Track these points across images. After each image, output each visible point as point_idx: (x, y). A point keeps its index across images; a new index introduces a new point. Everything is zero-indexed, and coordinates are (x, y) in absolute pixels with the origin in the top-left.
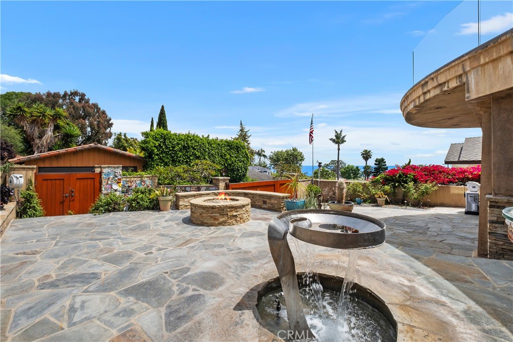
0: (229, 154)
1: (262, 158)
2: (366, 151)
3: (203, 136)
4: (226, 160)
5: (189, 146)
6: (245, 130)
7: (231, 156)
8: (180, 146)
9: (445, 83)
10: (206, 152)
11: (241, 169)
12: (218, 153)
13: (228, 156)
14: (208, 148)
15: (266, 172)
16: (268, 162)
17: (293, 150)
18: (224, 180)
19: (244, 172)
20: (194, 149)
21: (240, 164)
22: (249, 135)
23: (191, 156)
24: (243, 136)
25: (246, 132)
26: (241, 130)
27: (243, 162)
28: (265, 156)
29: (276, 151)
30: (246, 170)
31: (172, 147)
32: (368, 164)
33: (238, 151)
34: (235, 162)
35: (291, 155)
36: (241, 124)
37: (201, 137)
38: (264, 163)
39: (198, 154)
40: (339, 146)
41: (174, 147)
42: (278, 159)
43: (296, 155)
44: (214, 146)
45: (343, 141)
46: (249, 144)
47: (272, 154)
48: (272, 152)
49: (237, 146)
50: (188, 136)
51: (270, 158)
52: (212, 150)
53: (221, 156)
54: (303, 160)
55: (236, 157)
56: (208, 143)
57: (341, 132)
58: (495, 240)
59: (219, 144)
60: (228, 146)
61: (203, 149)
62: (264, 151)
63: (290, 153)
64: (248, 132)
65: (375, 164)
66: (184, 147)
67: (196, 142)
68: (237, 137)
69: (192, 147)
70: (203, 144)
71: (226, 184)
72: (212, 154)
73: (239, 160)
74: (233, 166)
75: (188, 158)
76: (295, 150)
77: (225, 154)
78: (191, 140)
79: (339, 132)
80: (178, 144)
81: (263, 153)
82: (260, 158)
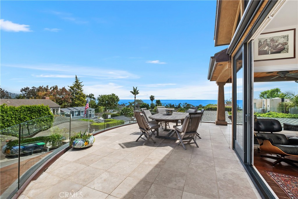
2: (152, 96)
6: (79, 82)
15: (91, 111)
22: (82, 85)
24: (78, 85)
25: (80, 83)
26: (76, 82)
28: (94, 98)
29: (102, 95)
35: (110, 98)
36: (76, 77)
40: (135, 96)
42: (103, 100)
43: (114, 98)
45: (138, 93)
46: (82, 91)
47: (99, 96)
51: (98, 99)
54: (119, 101)
62: (93, 95)
65: (156, 103)
68: (73, 86)
76: (113, 95)
79: (135, 88)
82: (91, 99)
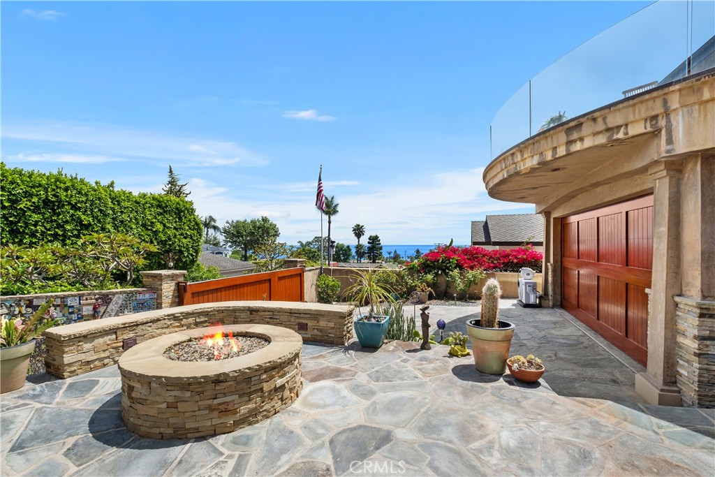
0: (161, 223)
1: (211, 231)
2: (359, 225)
3: (96, 183)
4: (156, 233)
5: (60, 201)
6: (179, 183)
7: (164, 225)
8: (35, 199)
9: (619, 127)
10: (106, 215)
11: (188, 250)
12: (136, 219)
13: (159, 227)
14: (113, 209)
15: (222, 253)
16: (221, 238)
17: (263, 220)
18: (172, 277)
19: (192, 255)
20: (74, 207)
21: (184, 241)
22: (186, 192)
23: (67, 222)
24: (176, 192)
25: (182, 186)
26: (171, 183)
27: (191, 238)
28: (215, 228)
29: (235, 221)
30: (197, 252)
31: (9, 200)
32: (361, 243)
33: (180, 218)
34: (175, 236)
35: (259, 228)
36: (171, 172)
37: (94, 185)
38: (215, 238)
39: (86, 219)
40: (329, 217)
41: (14, 202)
42: (238, 233)
43: (268, 228)
44: (127, 204)
45: (335, 212)
47: (228, 225)
48: (228, 222)
49: (177, 209)
50: (57, 180)
51: (225, 231)
52: (122, 212)
53: (144, 225)
54: (278, 236)
55: (175, 228)
56: (113, 199)
57: (333, 198)
58: (707, 364)
59: (136, 202)
60: (159, 206)
61: (100, 211)
62: (214, 221)
63: (258, 224)
64: (184, 188)
65: (369, 243)
66: (46, 202)
67: (80, 193)
68: (163, 193)
69: (70, 203)
70: (99, 199)
71: (178, 284)
72: (122, 222)
73: (182, 234)
74: (170, 245)
75: (59, 226)
76: (265, 220)
77: (152, 223)
78: (66, 189)
79: (330, 199)
80: (28, 195)
81: (213, 223)
82: (208, 231)
